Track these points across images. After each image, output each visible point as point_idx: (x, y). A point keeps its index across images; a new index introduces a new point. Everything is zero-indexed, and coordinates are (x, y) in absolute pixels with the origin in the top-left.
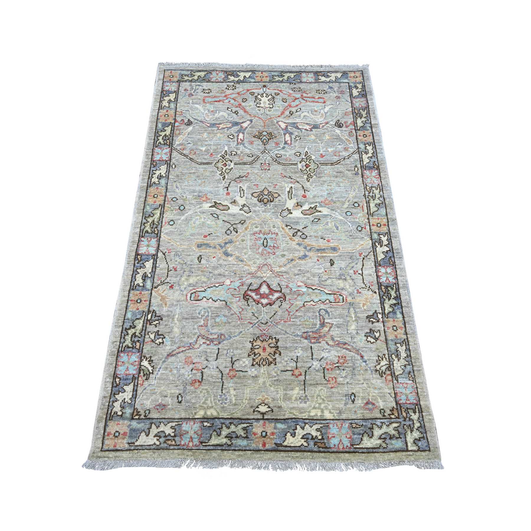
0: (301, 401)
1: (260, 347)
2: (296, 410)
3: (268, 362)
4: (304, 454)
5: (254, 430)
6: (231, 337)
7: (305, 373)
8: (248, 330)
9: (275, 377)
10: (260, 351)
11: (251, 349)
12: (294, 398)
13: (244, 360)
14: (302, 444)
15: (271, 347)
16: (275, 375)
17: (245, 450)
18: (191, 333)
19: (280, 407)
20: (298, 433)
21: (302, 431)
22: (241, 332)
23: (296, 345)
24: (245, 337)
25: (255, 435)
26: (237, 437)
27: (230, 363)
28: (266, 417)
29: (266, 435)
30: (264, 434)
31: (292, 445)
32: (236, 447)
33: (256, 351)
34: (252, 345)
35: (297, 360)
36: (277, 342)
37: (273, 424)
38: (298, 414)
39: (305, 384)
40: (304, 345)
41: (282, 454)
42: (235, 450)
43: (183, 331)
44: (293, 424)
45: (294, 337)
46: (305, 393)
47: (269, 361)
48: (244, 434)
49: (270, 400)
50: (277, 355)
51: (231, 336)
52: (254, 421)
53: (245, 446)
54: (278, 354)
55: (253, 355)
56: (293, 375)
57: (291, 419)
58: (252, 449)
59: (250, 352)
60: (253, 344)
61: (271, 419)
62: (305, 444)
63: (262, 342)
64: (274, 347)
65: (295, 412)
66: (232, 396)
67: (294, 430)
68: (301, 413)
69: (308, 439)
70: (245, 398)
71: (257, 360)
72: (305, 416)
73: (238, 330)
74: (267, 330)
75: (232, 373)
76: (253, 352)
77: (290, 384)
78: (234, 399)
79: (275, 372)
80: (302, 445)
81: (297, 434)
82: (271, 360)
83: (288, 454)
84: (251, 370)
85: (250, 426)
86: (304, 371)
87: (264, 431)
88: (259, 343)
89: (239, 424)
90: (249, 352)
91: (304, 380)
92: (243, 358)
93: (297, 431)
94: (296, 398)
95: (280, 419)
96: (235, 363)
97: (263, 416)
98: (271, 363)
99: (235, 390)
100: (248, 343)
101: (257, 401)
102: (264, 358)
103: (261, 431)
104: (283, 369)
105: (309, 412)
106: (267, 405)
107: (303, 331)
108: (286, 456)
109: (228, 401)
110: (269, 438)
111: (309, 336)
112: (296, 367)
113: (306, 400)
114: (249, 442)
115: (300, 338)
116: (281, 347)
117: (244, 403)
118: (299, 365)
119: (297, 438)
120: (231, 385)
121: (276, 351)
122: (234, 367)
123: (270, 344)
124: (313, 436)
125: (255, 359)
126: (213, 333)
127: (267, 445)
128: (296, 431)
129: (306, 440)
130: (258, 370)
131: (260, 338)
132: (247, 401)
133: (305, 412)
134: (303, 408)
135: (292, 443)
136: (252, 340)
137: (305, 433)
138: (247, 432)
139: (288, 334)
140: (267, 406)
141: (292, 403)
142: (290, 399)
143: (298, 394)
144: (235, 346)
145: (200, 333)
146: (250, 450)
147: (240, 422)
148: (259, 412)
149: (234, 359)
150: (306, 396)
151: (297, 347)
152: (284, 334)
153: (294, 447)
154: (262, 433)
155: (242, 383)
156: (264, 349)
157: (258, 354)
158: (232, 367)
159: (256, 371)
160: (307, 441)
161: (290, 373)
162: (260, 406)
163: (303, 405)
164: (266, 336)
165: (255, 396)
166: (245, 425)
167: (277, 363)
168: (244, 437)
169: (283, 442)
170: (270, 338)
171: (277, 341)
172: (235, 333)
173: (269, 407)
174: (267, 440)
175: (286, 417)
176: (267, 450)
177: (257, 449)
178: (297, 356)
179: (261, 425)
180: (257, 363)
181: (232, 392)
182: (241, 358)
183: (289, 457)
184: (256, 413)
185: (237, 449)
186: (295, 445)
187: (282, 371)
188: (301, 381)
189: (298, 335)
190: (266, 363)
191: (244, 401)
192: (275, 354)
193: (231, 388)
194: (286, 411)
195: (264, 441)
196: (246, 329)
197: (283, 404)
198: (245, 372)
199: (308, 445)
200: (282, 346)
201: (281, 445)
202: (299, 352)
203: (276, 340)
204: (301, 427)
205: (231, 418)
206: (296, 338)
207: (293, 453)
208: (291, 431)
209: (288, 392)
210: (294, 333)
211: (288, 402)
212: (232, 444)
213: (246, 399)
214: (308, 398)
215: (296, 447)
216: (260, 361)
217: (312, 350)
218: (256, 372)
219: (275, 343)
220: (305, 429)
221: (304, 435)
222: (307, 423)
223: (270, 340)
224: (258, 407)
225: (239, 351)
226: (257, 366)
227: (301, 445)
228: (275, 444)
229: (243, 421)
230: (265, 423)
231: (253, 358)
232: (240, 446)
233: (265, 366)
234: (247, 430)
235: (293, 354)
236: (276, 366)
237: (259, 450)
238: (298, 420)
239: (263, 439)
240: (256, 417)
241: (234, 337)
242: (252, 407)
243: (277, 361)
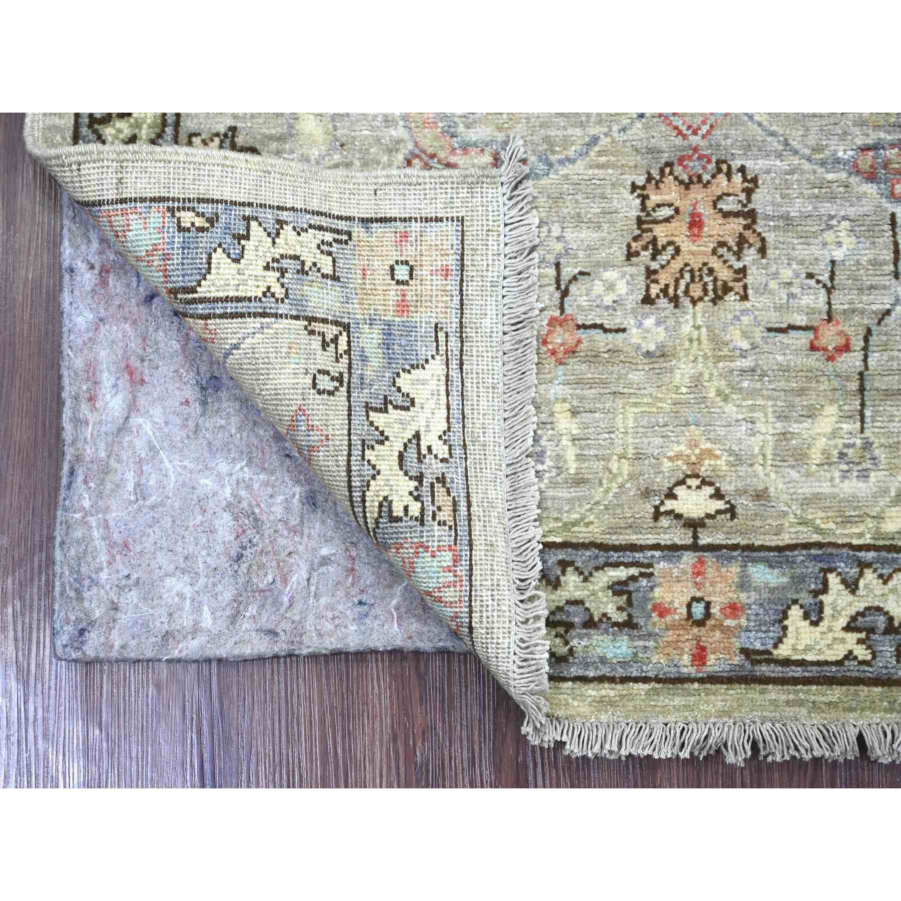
0: (845, 467)
1: (677, 211)
2: (824, 509)
3: (710, 287)
4: (856, 694)
5: (657, 592)
6: (551, 165)
7: (866, 340)
8: (624, 130)
9: (743, 354)
10: (678, 231)
11: (640, 221)
12: (816, 456)
13: (611, 275)
14: (851, 652)
15: (726, 215)
16: (745, 345)
17: (624, 680)
18: (378, 140)
19: (761, 496)
20: (834, 609)
21: (850, 598)
22: (595, 140)
23: (827, 208)
24: (613, 166)
25: (661, 615)
26: (590, 624)
27: (552, 288)
28: (705, 539)
29: (708, 615)
30: (698, 610)
31: (810, 657)
32: (587, 665)
33: (661, 232)
34: (643, 203)
35: (832, 278)
36: (749, 192)
37: (735, 569)
38: (832, 526)
39: (862, 390)
40: (862, 210)
41: (774, 693)
42: (584, 679)
43: (339, 133)
44: (813, 568)
45: (821, 170)
46: (862, 431)
47: (715, 280)
48: (620, 609)
49: (721, 463)
50: (750, 255)
51: (553, 158)
52: (657, 554)
53: (623, 664)
54: (752, 251)
55: (646, 255)
56: (813, 348)
57: (806, 546)
58: (651, 674)
59: (636, 239)
60: (644, 198)
61: (726, 547)
62: (862, 653)
63: (687, 187)
64: (737, 214)
65: (817, 516)
66: (565, 441)
67: (816, 593)
68: (847, 521)
69: (871, 630)
70: (619, 450)
71: (665, 278)
72: (861, 535)
73: (578, 131)
74: (705, 129)
75: (559, 338)
76: (647, 237)
77: (802, 392)
78: (571, 454)
79: (745, 335)
80: (849, 655)
81: (828, 611)
82: (724, 274)
83: (797, 692)
84: (640, 325)
85: (642, 575)
86: (862, 332)
87: (698, 600)
88: (670, 192)
89: (597, 569)
90: (629, 238)
91: (861, 374)
92: (607, 265)
93: (826, 599)
94: (826, 453)
95: (762, 548)
96: (573, 289)
97: (695, 537)
98: (727, 289)
99: (574, 413)
100: (626, 194)
101: (667, 465)
102: (696, 267)
103: (686, 599)
104: (775, 319)
105: (879, 518)
106: (711, 484)
107: (859, 142)
108: (788, 703)
109: (549, 463)
110: (720, 626)
111: (885, 166)
112: (829, 313)
113: (867, 465)
114: (641, 643)
115: (843, 175)
116: (767, 218)
117: (615, 476)
118: (840, 302)
119: (830, 630)
120: (556, 390)
121: (748, 234)
122: (568, 310)
123: (719, 198)
124: (891, 619)
125: (655, 272)
126: (475, 145)
127: (711, 659)
128: (822, 597)
129: (863, 635)
130: (671, 322)
131: (678, 170)
132: (626, 467)
133: (861, 519)
134: (852, 500)
135: (808, 649)
136: (641, 180)
137: (861, 606)
138: (629, 602)
139: (796, 152)
140: (710, 490)
141: (808, 475)
142: (800, 457)
143: (834, 434)
144: (568, 209)
145: (416, 144)
146: (646, 680)
147: (602, 560)
148: (678, 516)
149: (568, 271)
150: (867, 445)
151: (832, 217)
152: (779, 156)
153: (818, 663)
154: (689, 606)
155: (604, 383)
156: (696, 223)
157: (670, 249)
158: (562, 309)
159: (661, 329)
160: (868, 638)
161: (802, 339)
162: (680, 491)
163: (852, 487)
164: (700, 158)
165: (658, 441)
166: (622, 573)
167: (750, 292)
168: (616, 624)
169: (776, 646)
170: (720, 170)
171: (752, 184)
172: (566, 142)
173: (718, 495)
174: (712, 638)
175: (786, 539)
176: (713, 679)
177: (673, 672)
178: (833, 262)
179: (684, 572)
180: (665, 291)
181: (565, 424)
182: (598, 264)
183: (801, 703)
184: (664, 522)
185: (591, 674)
186: (822, 658)
187: (770, 330)
188: (848, 379)
189: (838, 161)
190: (705, 291)
191: (614, 466)
192: (741, 249)
193: (558, 407)
194: (785, 514)
195: (698, 639)
196: (615, 128)
197: (775, 483)
198: (617, 331)
199: (874, 657)
200: (769, 210)
201: (766, 657)
202: (839, 244)
203: (745, 180)
204: (844, 582)
205: (565, 545)
206: (830, 176)
207: (814, 687)
208: (806, 599)
209: (795, 428)
210: (817, 149)
211: (794, 474)
212: (571, 650)
213: (622, 457)
214: (877, 452)
215: (826, 663)
216: (677, 281)
217: (894, 235)
218: (661, 334)
219: (743, 197)
220: (861, 592)
221: (858, 614)
222: (869, 565)
223: (722, 178)
224: (671, 495)
225: (586, 235)
226: (663, 302)
227: (846, 657)
228: (745, 651)
229: (614, 556)
230: (701, 561)
231: (647, 268)
232: (603, 660)
233: (700, 305)
234: (629, 593)
235: (816, 250)
236: (748, 304)
237: (681, 679)
238: (834, 551)
239: (695, 630)
240: (665, 539)
241: (561, 162)
242: (646, 493)
243: (749, 280)
